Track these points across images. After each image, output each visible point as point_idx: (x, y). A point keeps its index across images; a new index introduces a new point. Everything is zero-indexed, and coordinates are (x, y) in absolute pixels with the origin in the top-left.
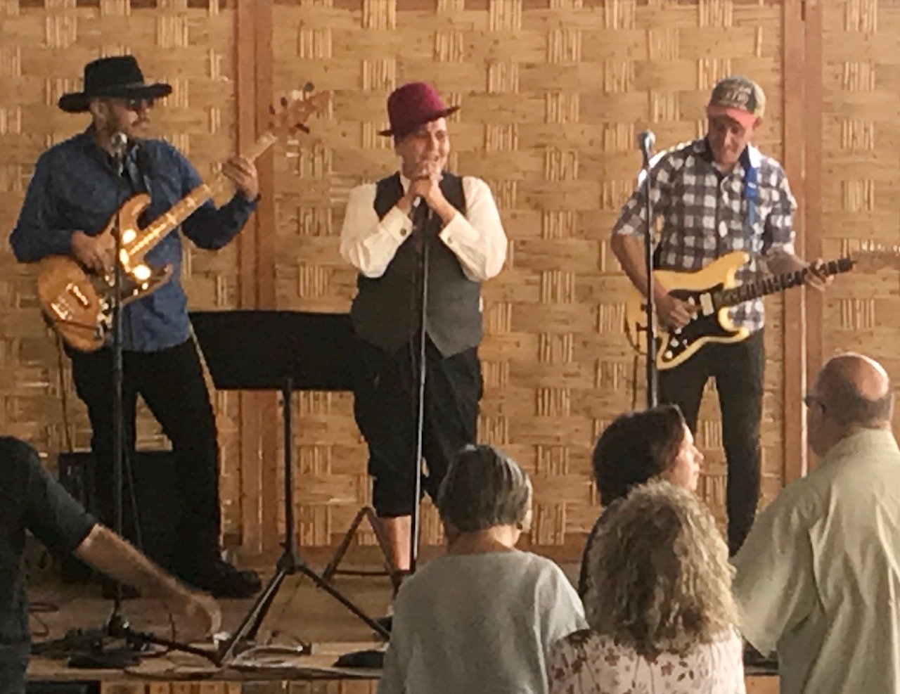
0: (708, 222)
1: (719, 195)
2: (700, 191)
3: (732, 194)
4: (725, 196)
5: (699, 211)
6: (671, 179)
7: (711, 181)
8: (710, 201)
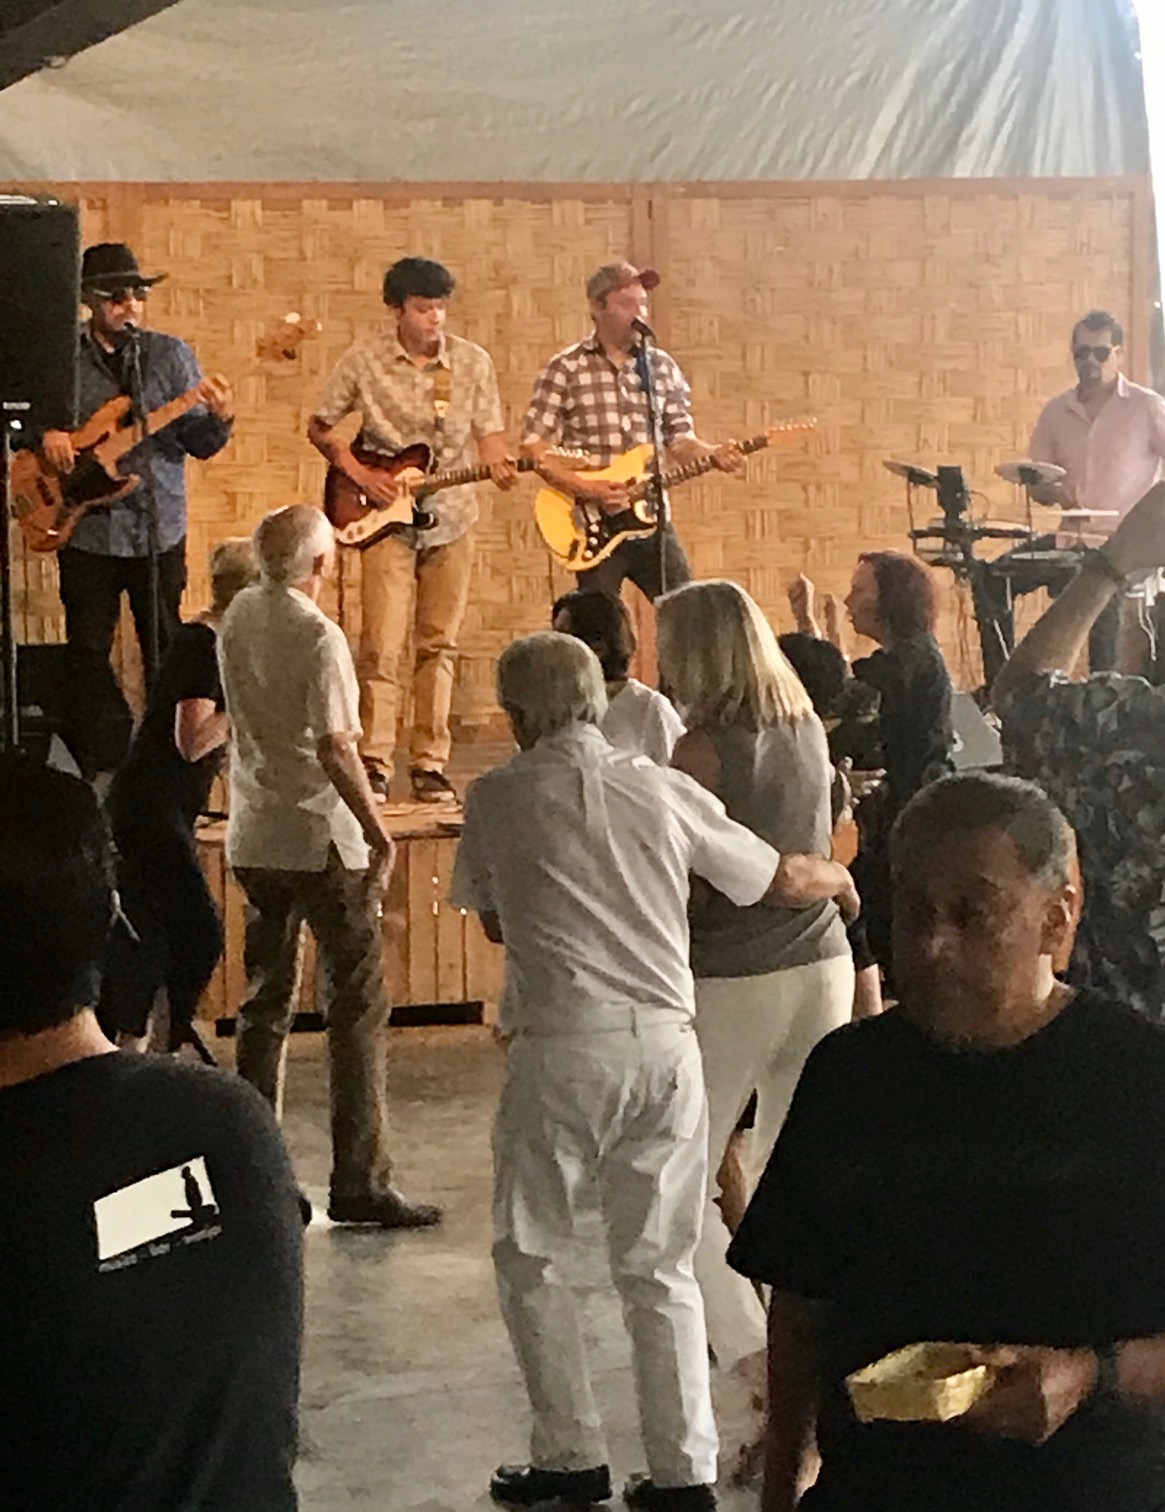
0: (612, 418)
1: (617, 390)
2: (598, 388)
3: (629, 389)
4: (623, 390)
5: (600, 408)
6: (569, 380)
7: (607, 377)
8: (610, 397)
